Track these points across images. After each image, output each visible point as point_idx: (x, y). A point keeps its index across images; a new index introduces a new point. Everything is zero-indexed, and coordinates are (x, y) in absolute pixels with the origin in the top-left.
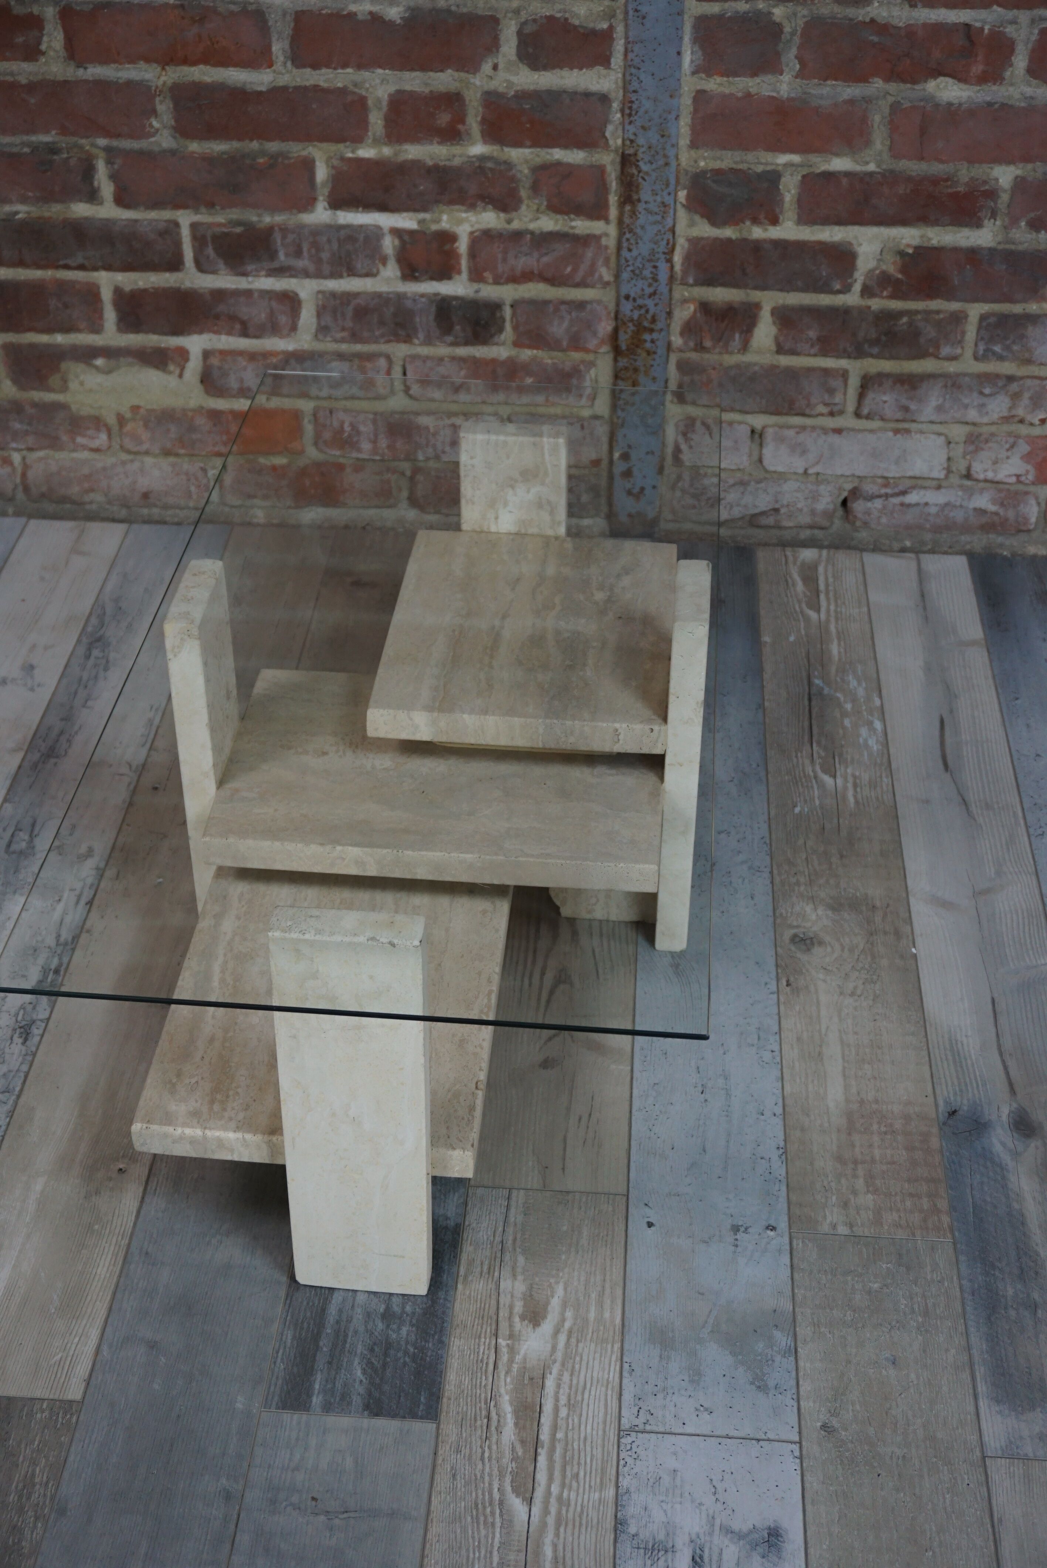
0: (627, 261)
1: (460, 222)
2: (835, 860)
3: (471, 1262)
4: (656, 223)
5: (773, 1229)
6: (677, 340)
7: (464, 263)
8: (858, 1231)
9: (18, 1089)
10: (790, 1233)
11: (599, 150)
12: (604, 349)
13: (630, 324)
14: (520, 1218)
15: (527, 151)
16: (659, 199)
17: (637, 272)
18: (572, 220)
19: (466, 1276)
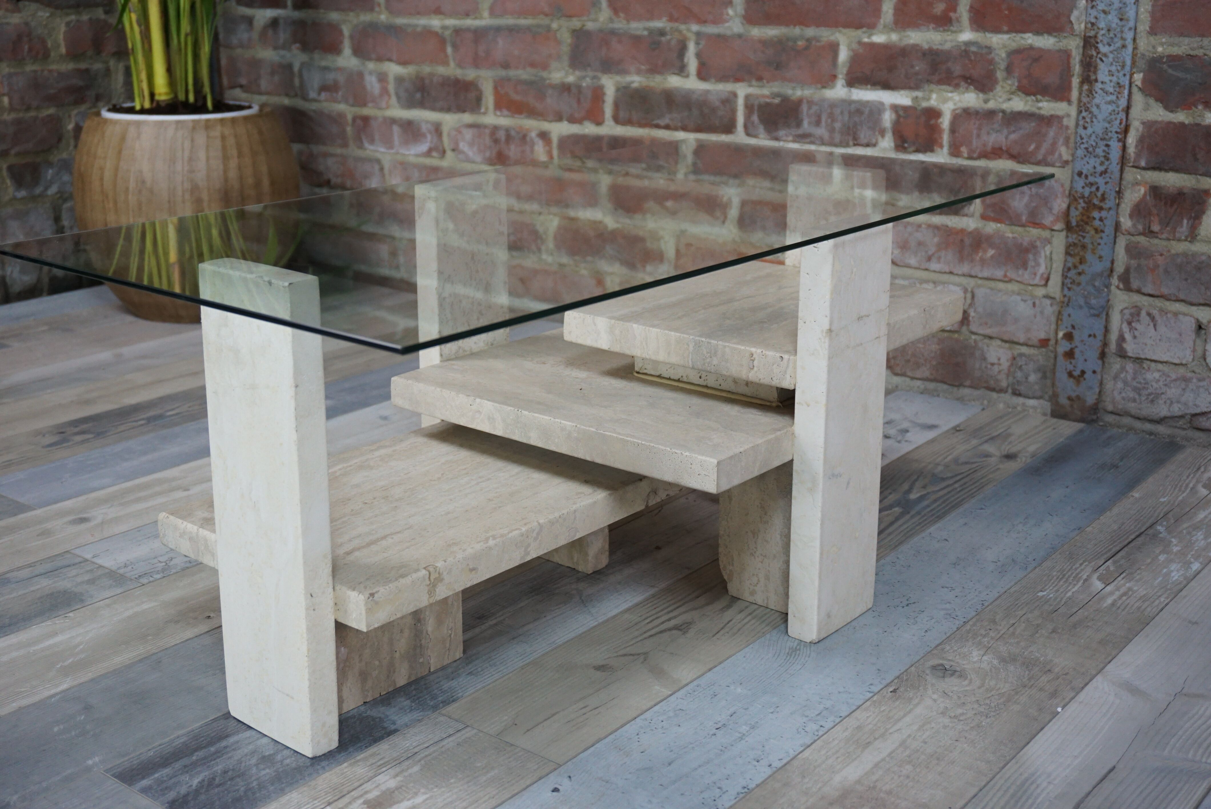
0: (1082, 138)
1: (946, 100)
2: (1043, 632)
3: (374, 755)
4: (1110, 103)
6: (1126, 222)
7: (946, 138)
11: (1065, 35)
12: (1059, 226)
13: (1081, 201)
14: (450, 745)
15: (1006, 37)
16: (1115, 79)
17: (1091, 149)
18: (1038, 101)
19: (358, 761)
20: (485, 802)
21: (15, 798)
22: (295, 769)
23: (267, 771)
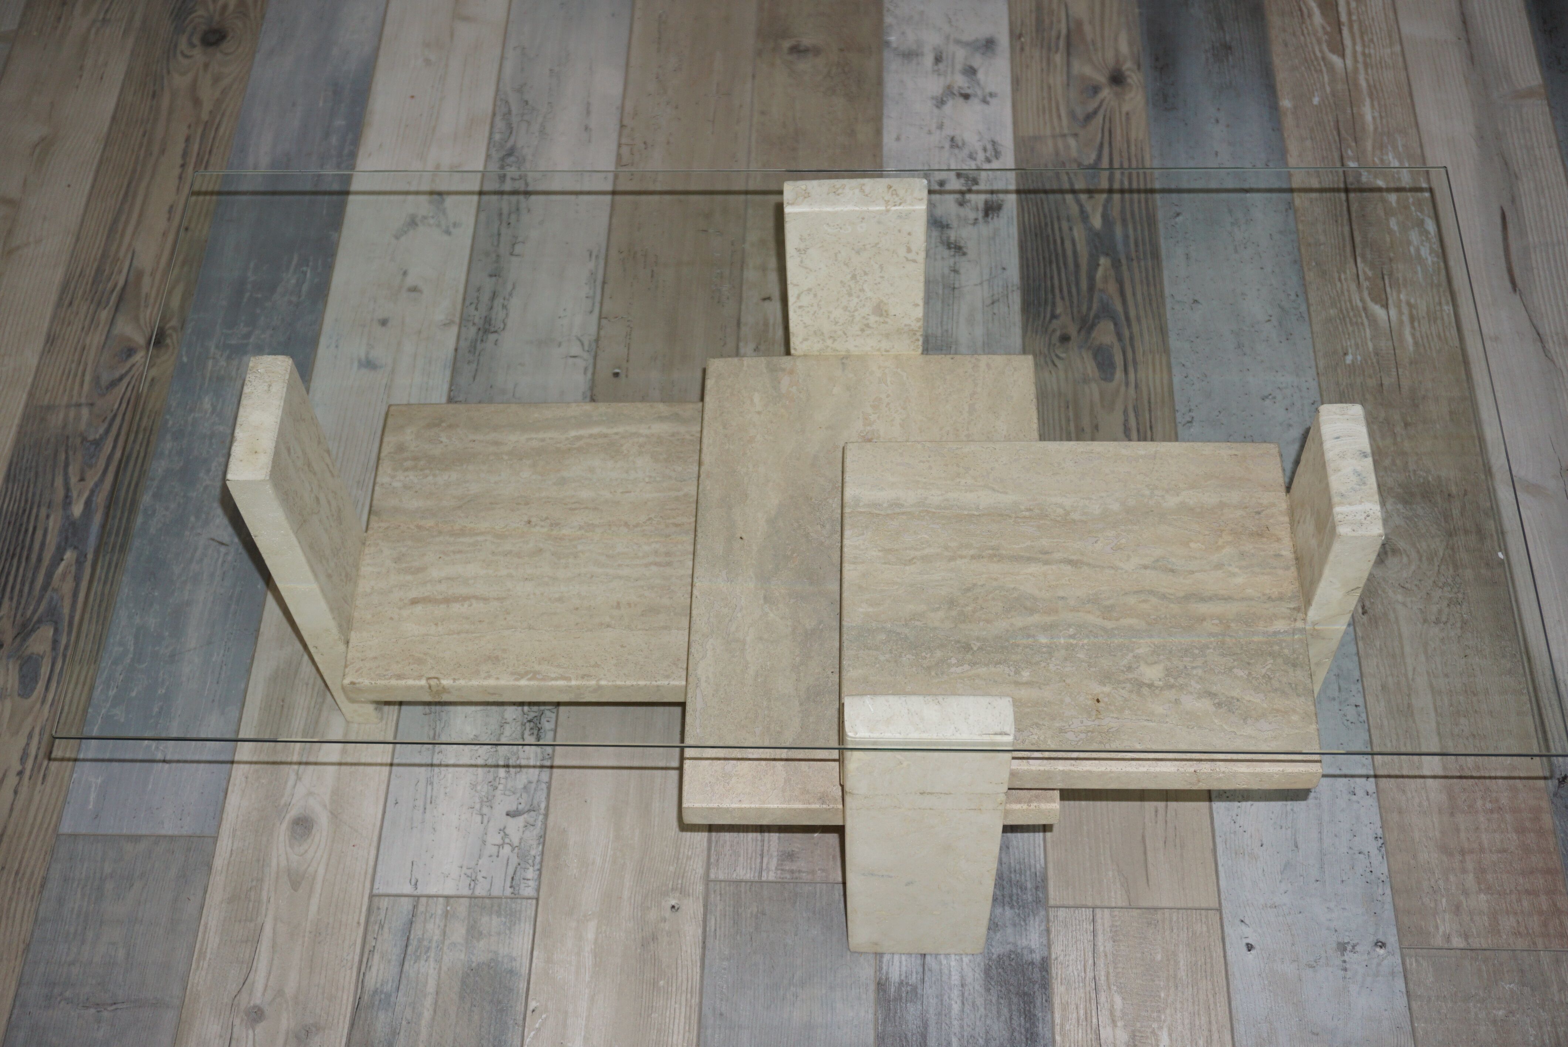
2: (1399, 429)
3: (1065, 1007)
5: (1383, 945)
8: (1475, 943)
9: (543, 806)
10: (1401, 948)
14: (1109, 945)
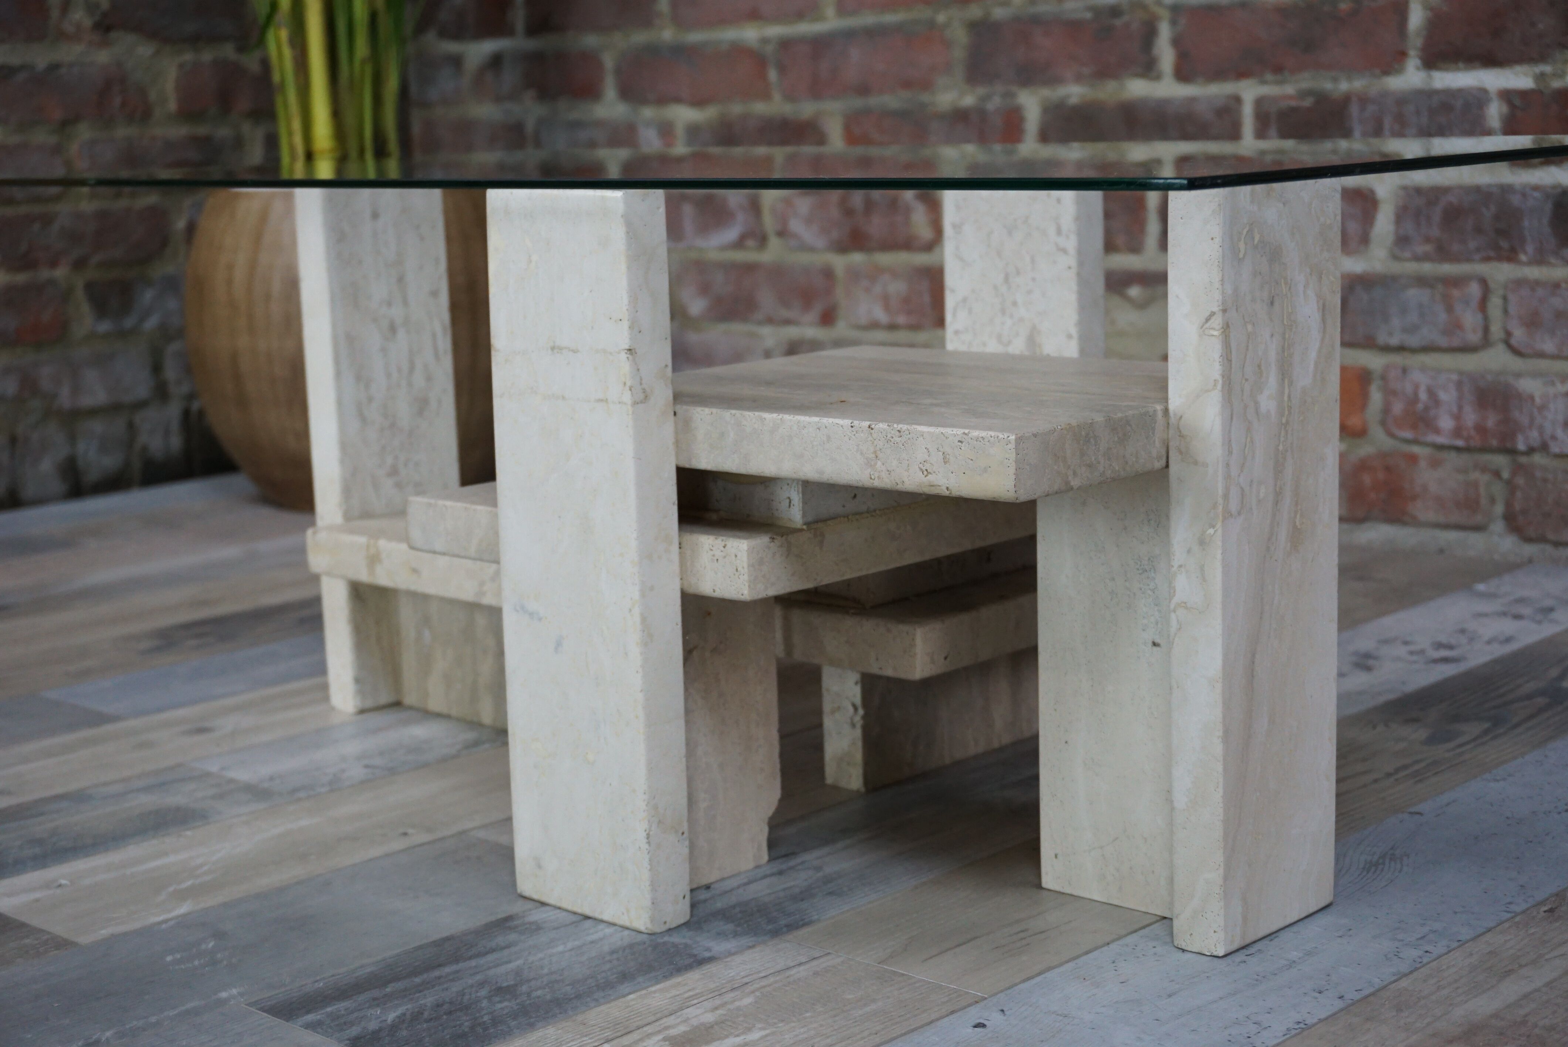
3: (678, 986)
14: (803, 974)
19: (655, 992)
20: (863, 1038)
21: (108, 1034)
22: (551, 1001)
23: (506, 1004)
